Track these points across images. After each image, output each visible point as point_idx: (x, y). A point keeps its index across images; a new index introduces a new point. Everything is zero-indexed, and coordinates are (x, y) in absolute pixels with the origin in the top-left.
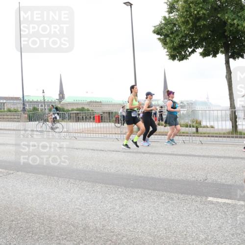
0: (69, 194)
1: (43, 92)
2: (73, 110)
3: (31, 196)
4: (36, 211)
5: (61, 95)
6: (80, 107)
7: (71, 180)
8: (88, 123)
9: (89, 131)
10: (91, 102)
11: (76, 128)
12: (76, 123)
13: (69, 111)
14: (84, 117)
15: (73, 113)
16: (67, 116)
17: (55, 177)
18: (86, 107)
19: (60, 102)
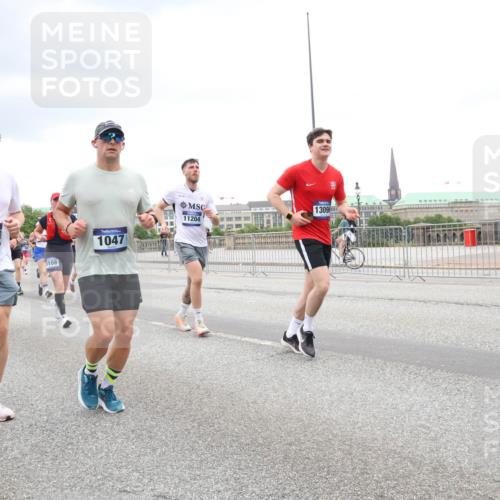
0: (407, 396)
1: (357, 188)
2: (417, 221)
3: (328, 397)
4: (338, 427)
5: (393, 192)
6: (432, 214)
7: (411, 367)
8: (450, 248)
9: (452, 264)
10: (456, 202)
11: (424, 259)
12: (424, 249)
13: (409, 223)
14: (442, 236)
15: (418, 228)
16: (404, 234)
17: (378, 360)
18: (445, 215)
19: (391, 205)
